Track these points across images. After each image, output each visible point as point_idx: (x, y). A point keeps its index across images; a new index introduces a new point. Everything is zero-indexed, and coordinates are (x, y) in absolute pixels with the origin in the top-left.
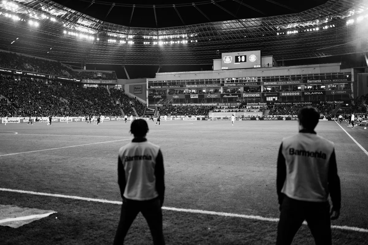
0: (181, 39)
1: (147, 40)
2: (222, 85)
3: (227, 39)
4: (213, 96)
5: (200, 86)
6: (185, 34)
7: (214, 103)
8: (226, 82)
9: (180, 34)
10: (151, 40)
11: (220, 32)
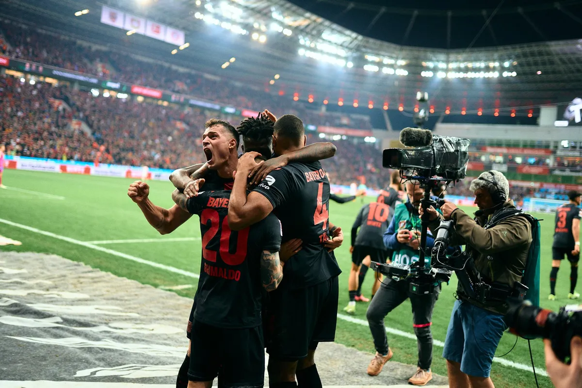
0: (487, 69)
1: (427, 69)
2: (554, 152)
3: (572, 72)
6: (494, 61)
8: (560, 148)
10: (435, 70)
11: (561, 60)
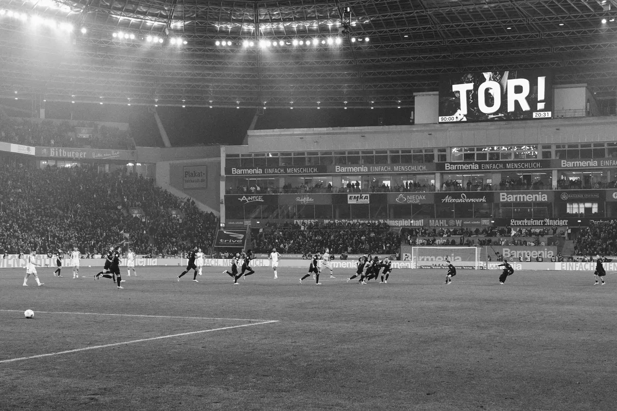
0: (323, 32)
1: (224, 35)
2: (441, 167)
3: (456, 34)
4: (414, 199)
5: (377, 169)
6: (334, 18)
7: (416, 219)
8: (449, 159)
9: (320, 18)
10: (236, 36)
11: (438, 15)
